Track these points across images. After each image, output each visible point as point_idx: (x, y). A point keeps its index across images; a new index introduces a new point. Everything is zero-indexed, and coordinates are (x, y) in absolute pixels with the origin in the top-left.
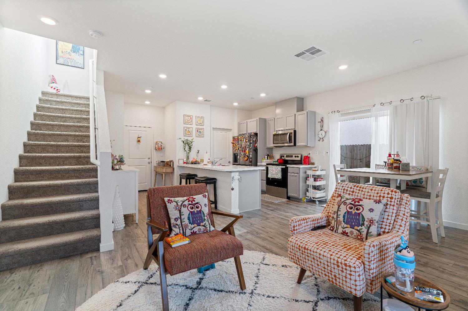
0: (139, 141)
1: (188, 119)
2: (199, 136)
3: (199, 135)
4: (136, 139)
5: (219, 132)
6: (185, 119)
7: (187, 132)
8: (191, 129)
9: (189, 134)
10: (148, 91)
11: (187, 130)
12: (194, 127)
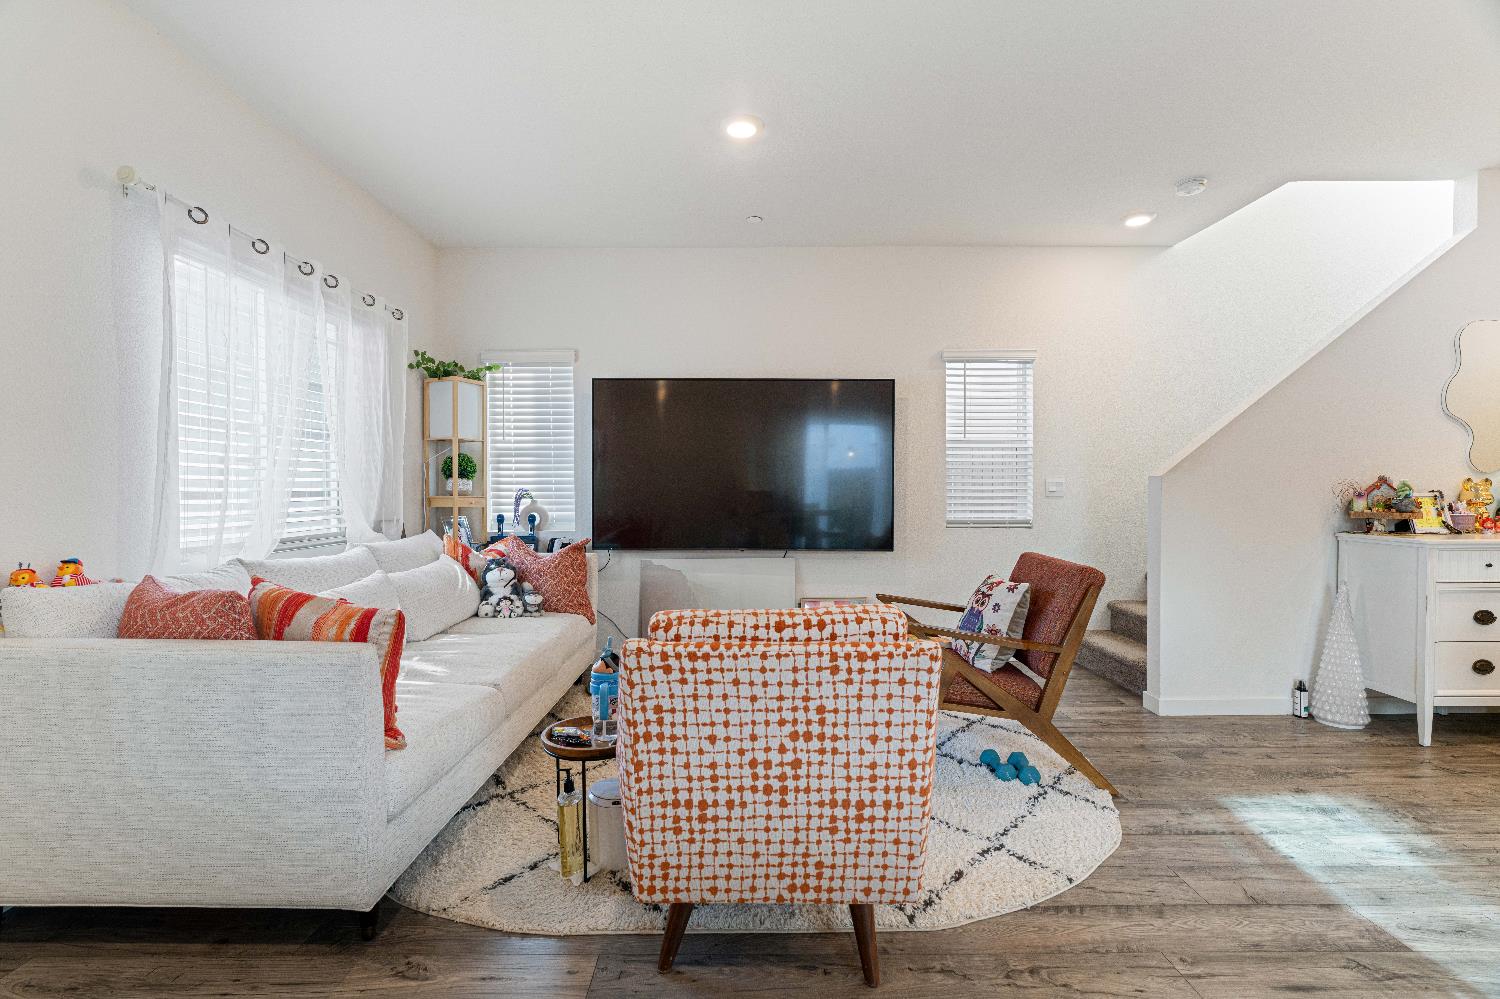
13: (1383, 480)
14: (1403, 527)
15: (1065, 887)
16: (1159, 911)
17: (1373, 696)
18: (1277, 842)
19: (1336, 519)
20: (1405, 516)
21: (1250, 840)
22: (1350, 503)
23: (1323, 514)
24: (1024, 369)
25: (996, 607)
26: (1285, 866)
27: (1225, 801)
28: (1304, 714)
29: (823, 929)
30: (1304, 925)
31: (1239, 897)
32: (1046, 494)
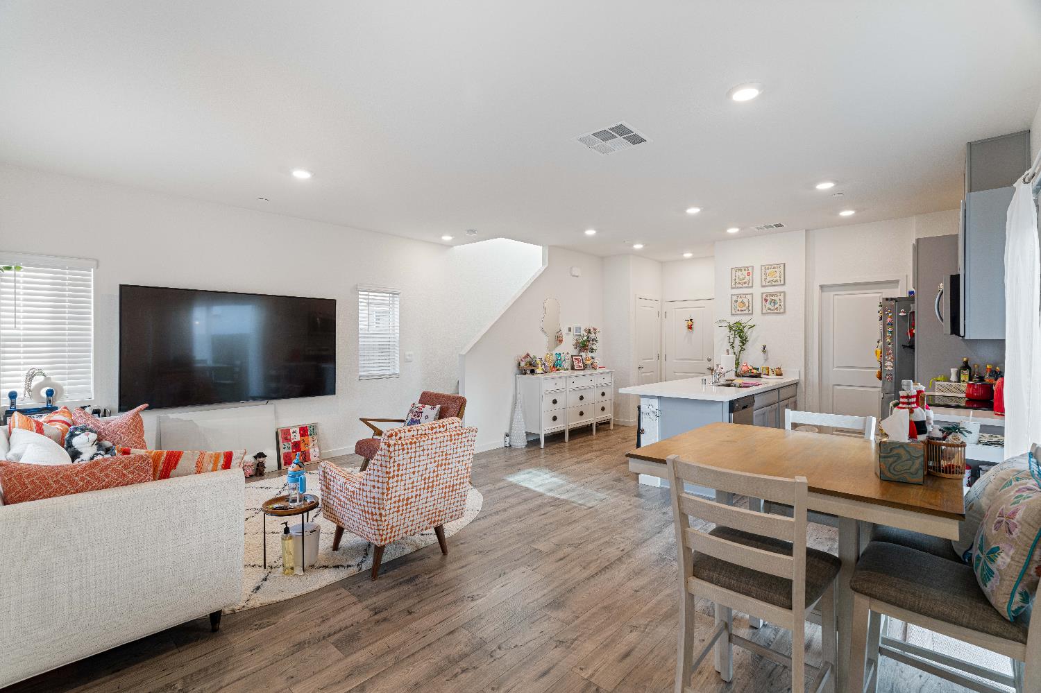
0: (690, 327)
1: (741, 278)
2: (769, 311)
3: (769, 309)
4: (686, 324)
5: (844, 296)
6: (734, 277)
7: (741, 305)
8: (749, 297)
9: (745, 308)
10: (638, 247)
11: (739, 300)
12: (757, 291)
13: (528, 355)
14: (533, 372)
15: (477, 513)
16: (505, 510)
17: (528, 434)
18: (522, 484)
19: (515, 369)
20: (533, 368)
21: (516, 486)
22: (519, 363)
23: (512, 368)
24: (394, 297)
25: (427, 417)
26: (527, 489)
27: (505, 478)
28: (508, 445)
29: (415, 549)
30: (538, 502)
31: (520, 500)
32: (405, 360)
